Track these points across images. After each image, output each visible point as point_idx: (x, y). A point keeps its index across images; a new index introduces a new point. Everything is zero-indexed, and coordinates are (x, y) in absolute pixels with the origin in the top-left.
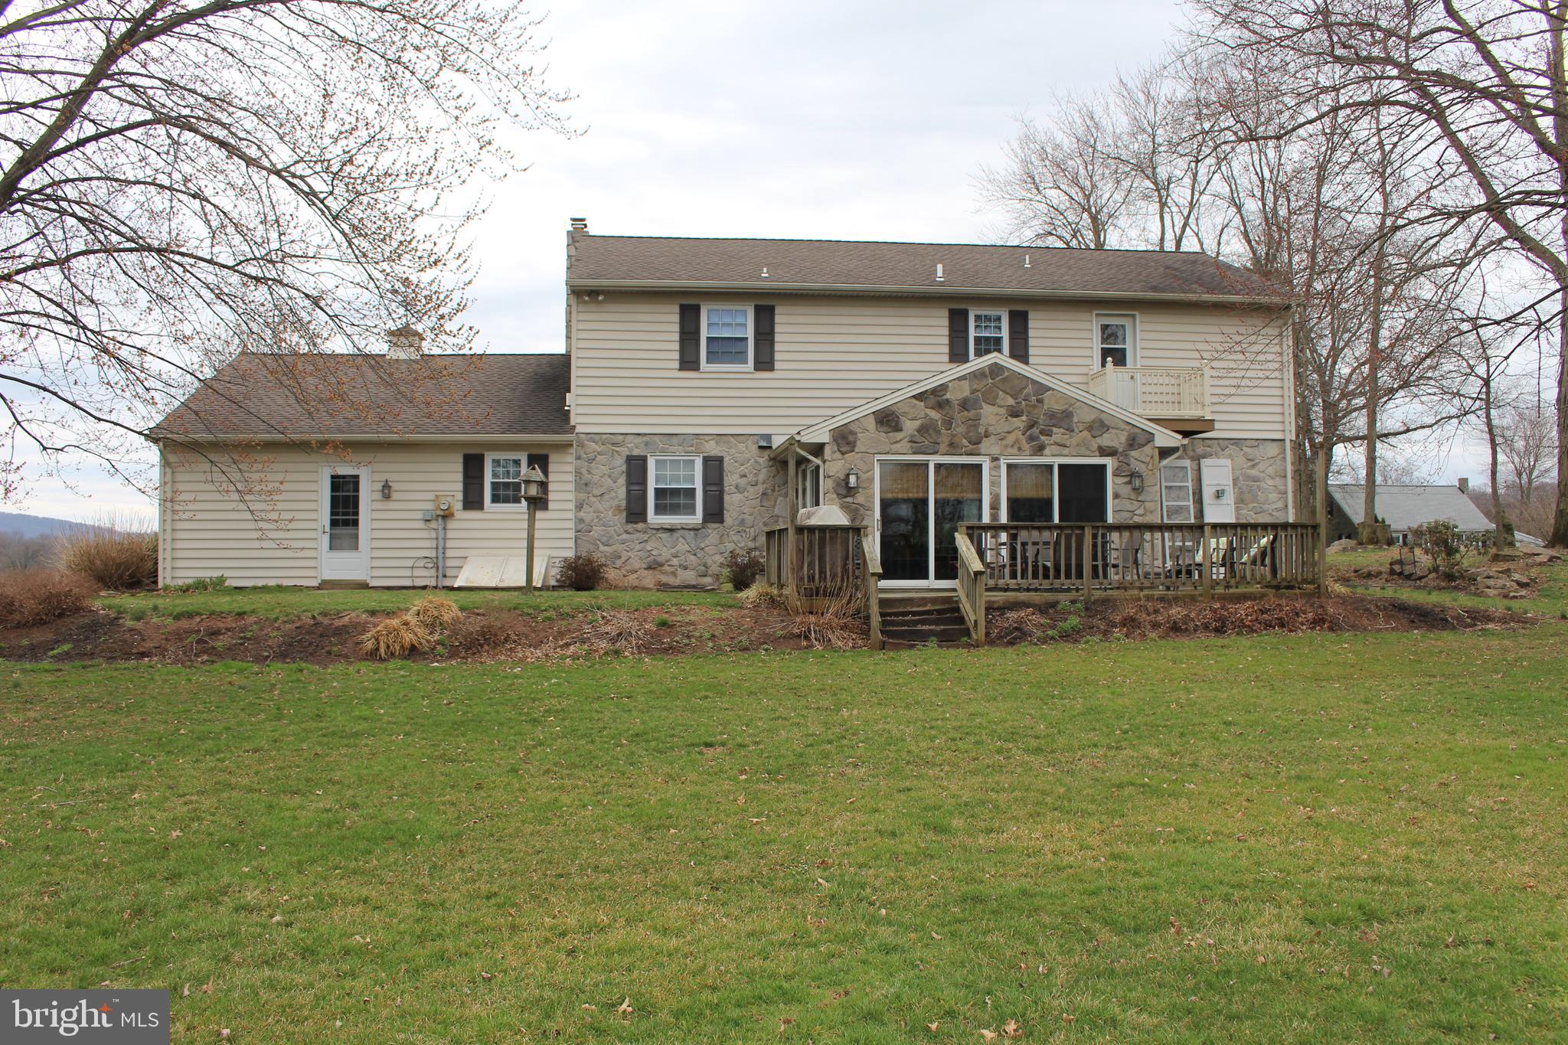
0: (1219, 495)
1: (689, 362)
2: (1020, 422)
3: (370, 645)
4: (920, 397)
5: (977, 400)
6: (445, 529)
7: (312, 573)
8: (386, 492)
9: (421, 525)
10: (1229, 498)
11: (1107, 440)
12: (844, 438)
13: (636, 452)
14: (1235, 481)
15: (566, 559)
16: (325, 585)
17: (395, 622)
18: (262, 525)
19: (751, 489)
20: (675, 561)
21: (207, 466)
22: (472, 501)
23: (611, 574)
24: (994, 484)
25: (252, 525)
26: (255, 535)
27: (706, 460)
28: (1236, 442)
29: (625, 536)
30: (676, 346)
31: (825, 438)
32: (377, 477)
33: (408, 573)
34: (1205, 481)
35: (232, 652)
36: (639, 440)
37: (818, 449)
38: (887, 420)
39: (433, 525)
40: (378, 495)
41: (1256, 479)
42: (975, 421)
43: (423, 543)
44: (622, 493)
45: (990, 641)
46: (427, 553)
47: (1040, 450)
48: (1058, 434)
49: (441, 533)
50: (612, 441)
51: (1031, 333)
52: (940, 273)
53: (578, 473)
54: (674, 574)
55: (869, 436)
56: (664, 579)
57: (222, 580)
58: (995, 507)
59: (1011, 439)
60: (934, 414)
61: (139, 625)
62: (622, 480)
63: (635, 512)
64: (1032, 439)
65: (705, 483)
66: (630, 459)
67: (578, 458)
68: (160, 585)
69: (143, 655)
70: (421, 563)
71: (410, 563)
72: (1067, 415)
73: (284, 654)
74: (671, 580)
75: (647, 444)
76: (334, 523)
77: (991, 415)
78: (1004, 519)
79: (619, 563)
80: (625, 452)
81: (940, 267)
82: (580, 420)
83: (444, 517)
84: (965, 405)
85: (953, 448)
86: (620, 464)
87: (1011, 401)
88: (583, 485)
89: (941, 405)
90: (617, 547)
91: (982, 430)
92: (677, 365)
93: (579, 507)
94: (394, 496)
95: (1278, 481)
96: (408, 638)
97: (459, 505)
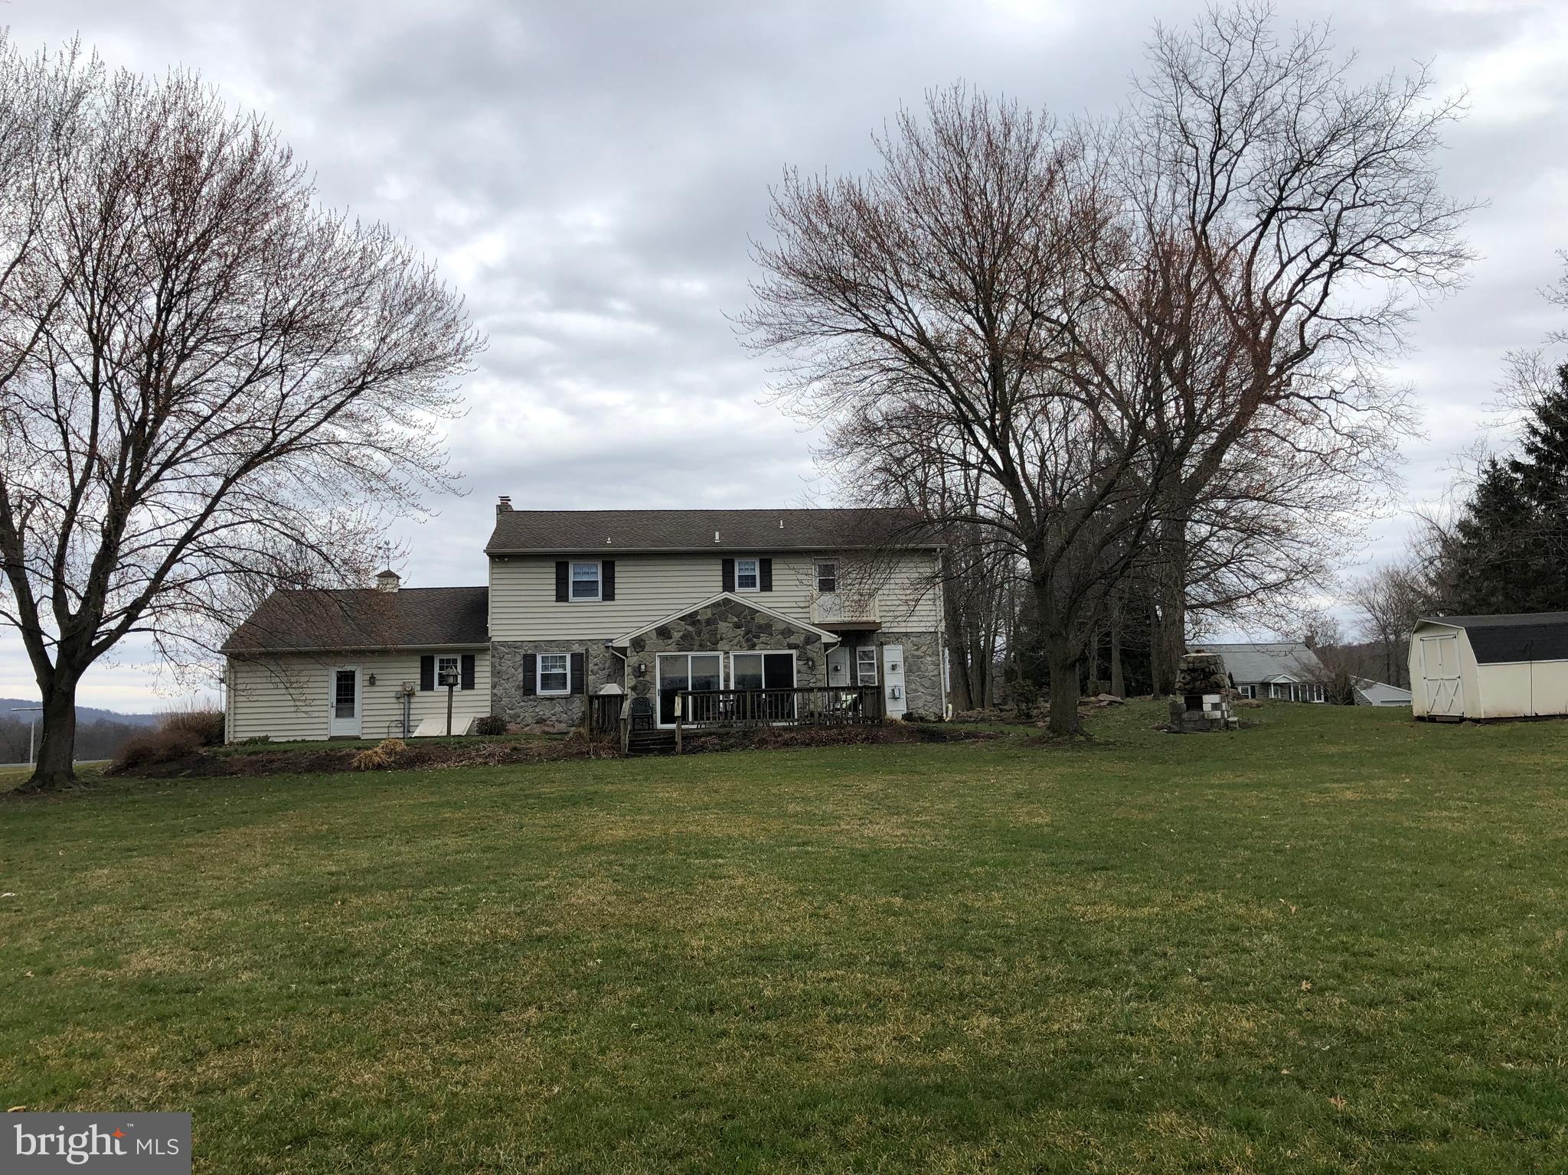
0: (894, 667)
1: (562, 596)
2: (741, 631)
3: (356, 764)
4: (682, 619)
5: (715, 620)
6: (409, 702)
7: (325, 732)
8: (372, 681)
9: (395, 701)
10: (901, 670)
11: (793, 640)
12: (638, 643)
13: (529, 652)
14: (905, 659)
15: (481, 719)
16: (332, 739)
17: (370, 752)
18: (298, 703)
19: (601, 673)
20: (554, 718)
21: (268, 673)
22: (426, 685)
23: (512, 727)
24: (726, 667)
25: (292, 703)
26: (293, 709)
27: (572, 656)
28: (906, 634)
29: (522, 704)
30: (554, 587)
31: (627, 644)
32: (365, 672)
33: (386, 730)
34: (885, 659)
35: (281, 770)
36: (531, 644)
37: (623, 650)
38: (663, 632)
39: (402, 700)
40: (367, 683)
41: (919, 657)
42: (714, 632)
43: (395, 712)
44: (521, 677)
45: (684, 752)
46: (397, 718)
47: (752, 647)
48: (764, 637)
49: (407, 706)
50: (514, 646)
51: (773, 572)
52: (717, 537)
53: (493, 666)
54: (553, 726)
55: (653, 641)
56: (547, 729)
57: (267, 737)
58: (727, 680)
59: (735, 641)
60: (690, 628)
61: (228, 759)
62: (520, 670)
63: (528, 689)
64: (748, 640)
65: (572, 670)
66: (525, 656)
67: (493, 656)
68: (226, 742)
69: (232, 774)
70: (393, 724)
71: (387, 724)
72: (769, 626)
73: (310, 769)
74: (551, 730)
75: (536, 647)
76: (338, 701)
77: (723, 627)
78: (732, 687)
79: (519, 720)
80: (523, 652)
81: (717, 534)
82: (494, 633)
83: (408, 695)
84: (708, 622)
85: (702, 648)
86: (519, 658)
87: (736, 620)
88: (496, 673)
89: (693, 624)
90: (518, 710)
91: (718, 636)
92: (554, 598)
93: (494, 686)
94: (377, 683)
95: (934, 658)
96: (377, 759)
97: (419, 688)
